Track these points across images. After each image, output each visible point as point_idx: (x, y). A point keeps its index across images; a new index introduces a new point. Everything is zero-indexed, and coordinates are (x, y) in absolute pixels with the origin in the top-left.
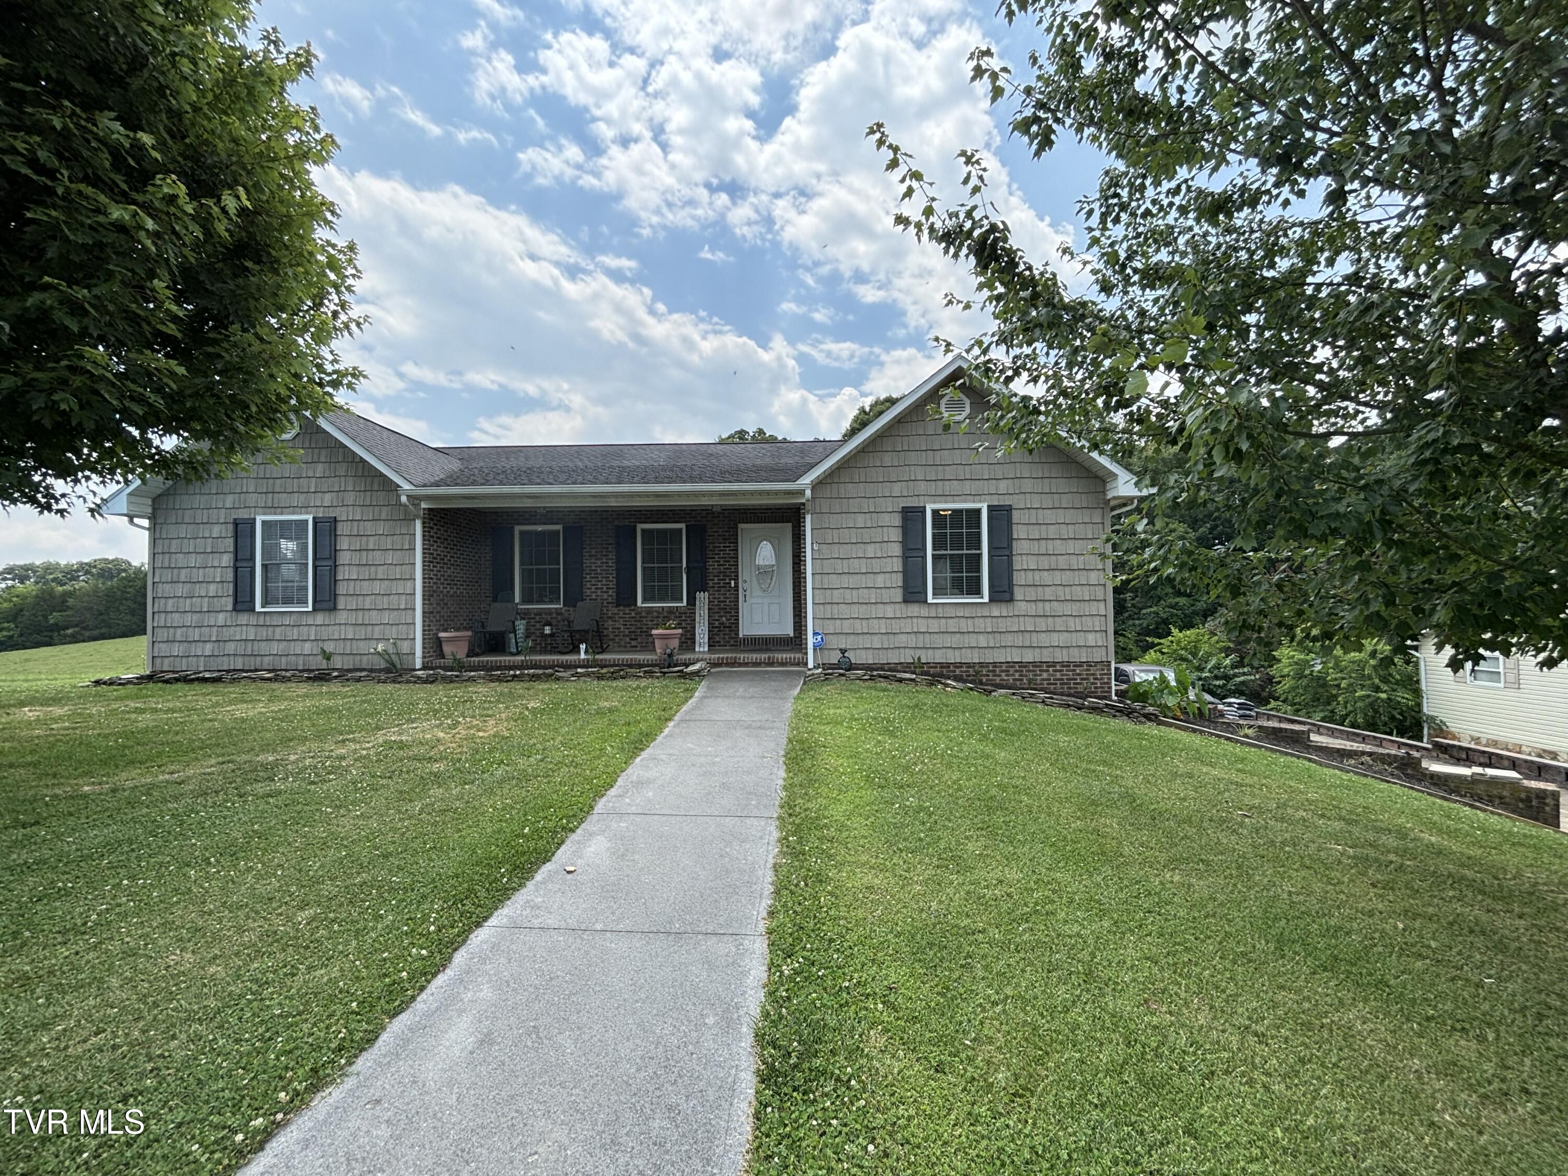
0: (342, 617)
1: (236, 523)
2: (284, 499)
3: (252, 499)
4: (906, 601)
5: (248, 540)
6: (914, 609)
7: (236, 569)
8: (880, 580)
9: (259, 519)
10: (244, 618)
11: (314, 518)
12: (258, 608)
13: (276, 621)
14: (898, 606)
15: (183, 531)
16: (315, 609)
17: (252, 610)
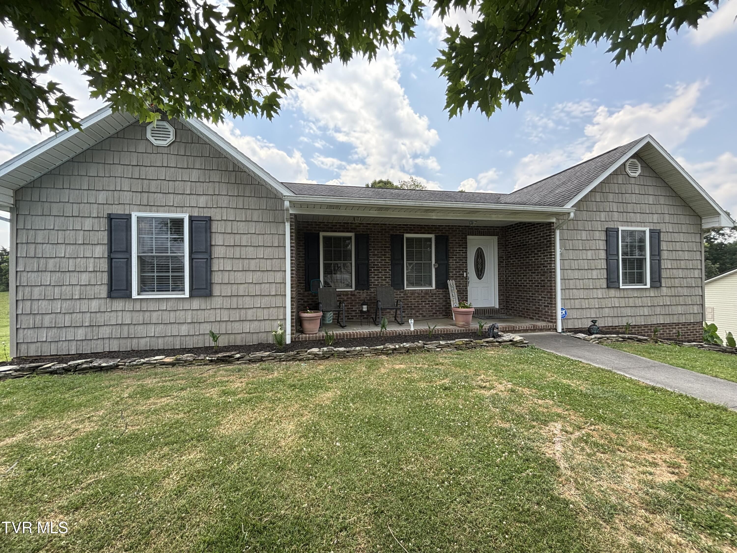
0: (217, 302)
1: (110, 218)
2: (160, 199)
3: (126, 197)
4: (608, 287)
5: (124, 234)
6: (612, 292)
7: (110, 260)
8: (595, 274)
9: (134, 216)
10: (119, 304)
11: (190, 217)
12: (135, 295)
13: (152, 306)
14: (604, 290)
15: (50, 222)
16: (191, 296)
17: (130, 296)
